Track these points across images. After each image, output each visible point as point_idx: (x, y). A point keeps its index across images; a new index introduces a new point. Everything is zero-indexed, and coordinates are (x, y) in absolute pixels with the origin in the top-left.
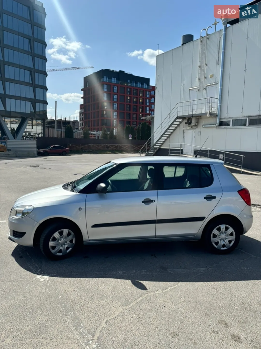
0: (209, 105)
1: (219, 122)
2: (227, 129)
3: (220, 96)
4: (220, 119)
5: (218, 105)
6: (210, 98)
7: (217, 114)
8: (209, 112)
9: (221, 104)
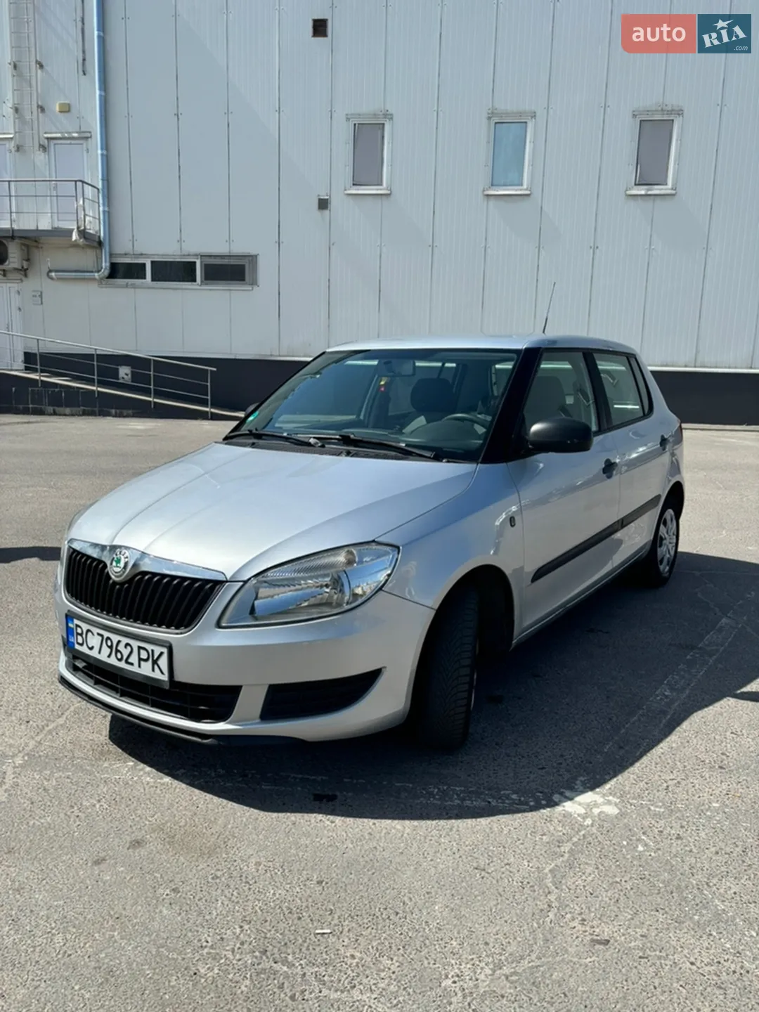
0: (76, 206)
1: (108, 264)
2: (137, 290)
3: (103, 180)
4: (111, 255)
5: (101, 209)
6: (76, 181)
7: (99, 237)
8: (78, 228)
9: (109, 206)
